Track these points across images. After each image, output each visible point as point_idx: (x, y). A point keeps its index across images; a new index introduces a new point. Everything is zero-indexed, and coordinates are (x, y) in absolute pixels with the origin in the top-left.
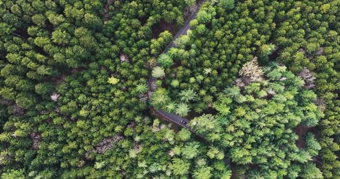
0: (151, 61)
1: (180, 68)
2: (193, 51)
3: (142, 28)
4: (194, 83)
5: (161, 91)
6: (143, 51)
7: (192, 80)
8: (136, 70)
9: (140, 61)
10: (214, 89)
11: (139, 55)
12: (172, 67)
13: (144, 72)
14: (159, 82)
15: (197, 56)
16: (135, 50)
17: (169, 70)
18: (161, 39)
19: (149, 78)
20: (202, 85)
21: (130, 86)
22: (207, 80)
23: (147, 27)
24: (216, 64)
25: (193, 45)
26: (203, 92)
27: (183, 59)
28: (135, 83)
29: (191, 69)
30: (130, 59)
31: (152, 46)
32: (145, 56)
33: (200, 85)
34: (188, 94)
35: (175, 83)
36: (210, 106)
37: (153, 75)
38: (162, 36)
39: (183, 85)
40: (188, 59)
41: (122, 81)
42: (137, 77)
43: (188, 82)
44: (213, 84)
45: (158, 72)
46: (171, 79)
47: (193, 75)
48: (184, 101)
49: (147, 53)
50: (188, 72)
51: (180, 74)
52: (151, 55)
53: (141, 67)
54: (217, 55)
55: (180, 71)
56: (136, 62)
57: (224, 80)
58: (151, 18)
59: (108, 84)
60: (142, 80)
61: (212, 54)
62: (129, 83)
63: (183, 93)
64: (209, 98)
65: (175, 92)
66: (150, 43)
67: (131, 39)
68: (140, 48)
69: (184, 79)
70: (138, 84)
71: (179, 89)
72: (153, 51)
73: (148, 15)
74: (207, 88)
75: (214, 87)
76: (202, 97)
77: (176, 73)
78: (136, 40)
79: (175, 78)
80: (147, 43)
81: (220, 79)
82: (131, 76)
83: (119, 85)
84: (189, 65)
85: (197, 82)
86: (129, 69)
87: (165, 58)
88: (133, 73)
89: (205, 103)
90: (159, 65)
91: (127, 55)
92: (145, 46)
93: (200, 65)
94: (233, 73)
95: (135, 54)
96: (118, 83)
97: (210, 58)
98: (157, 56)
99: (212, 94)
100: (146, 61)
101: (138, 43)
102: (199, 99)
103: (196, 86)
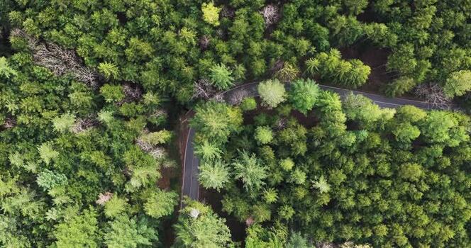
0: (290, 69)
1: (303, 131)
2: (352, 138)
3: (354, 19)
4: (282, 170)
5: (234, 115)
6: (304, 44)
7: (288, 164)
8: (256, 47)
9: (280, 47)
10: (288, 212)
11: (291, 40)
12: (295, 114)
13: (259, 65)
14: (251, 103)
15: (343, 149)
16: (299, 26)
17: (287, 110)
18: (347, 66)
19: (251, 81)
20: (284, 187)
21: (215, 52)
22: (301, 193)
23: (359, 28)
24: (343, 194)
25: (365, 134)
26: (271, 197)
27: (323, 128)
28: (227, 58)
29: (310, 151)
30: (274, 26)
31: (324, 55)
32: (296, 52)
33: (283, 182)
34: (253, 171)
35: (265, 135)
36: (248, 222)
37: (261, 84)
38: (354, 66)
39: (270, 153)
40: (328, 137)
41: (219, 32)
42: (242, 57)
43: (278, 157)
44: (298, 205)
45: (273, 92)
46: (269, 124)
47: (298, 160)
48: (233, 169)
49: (303, 53)
50: (302, 148)
51: (289, 135)
52: (301, 64)
53: (267, 56)
54: (364, 187)
55: (295, 134)
56: (274, 40)
57: (316, 223)
58: (383, 27)
59: (199, 7)
60: (241, 69)
61: (361, 176)
62: (222, 46)
63: (252, 161)
64: (264, 215)
65: (245, 142)
66: (327, 50)
67: (320, 8)
68: (307, 34)
69: (281, 148)
70: (228, 64)
71: (256, 149)
72: (314, 63)
73: (385, 20)
74: (284, 200)
75: (292, 212)
76: (260, 199)
77: (286, 126)
78: (322, 20)
79: (275, 130)
80: (326, 43)
81: (316, 215)
82: (237, 45)
83: (207, 29)
84: (317, 143)
85: (287, 174)
86: (252, 34)
87: (311, 92)
88: (246, 46)
89: (251, 212)
90: (289, 88)
91: (281, 16)
92: (315, 43)
93: (328, 165)
94: (340, 231)
95: (288, 32)
96: (212, 25)
97: (349, 176)
98: (305, 74)
99: (275, 214)
100: (285, 58)
101: (318, 26)
102: (253, 196)
103: (278, 177)
